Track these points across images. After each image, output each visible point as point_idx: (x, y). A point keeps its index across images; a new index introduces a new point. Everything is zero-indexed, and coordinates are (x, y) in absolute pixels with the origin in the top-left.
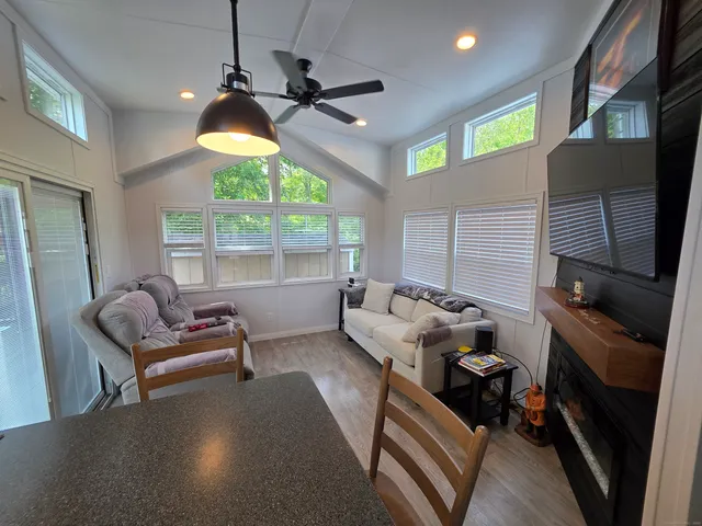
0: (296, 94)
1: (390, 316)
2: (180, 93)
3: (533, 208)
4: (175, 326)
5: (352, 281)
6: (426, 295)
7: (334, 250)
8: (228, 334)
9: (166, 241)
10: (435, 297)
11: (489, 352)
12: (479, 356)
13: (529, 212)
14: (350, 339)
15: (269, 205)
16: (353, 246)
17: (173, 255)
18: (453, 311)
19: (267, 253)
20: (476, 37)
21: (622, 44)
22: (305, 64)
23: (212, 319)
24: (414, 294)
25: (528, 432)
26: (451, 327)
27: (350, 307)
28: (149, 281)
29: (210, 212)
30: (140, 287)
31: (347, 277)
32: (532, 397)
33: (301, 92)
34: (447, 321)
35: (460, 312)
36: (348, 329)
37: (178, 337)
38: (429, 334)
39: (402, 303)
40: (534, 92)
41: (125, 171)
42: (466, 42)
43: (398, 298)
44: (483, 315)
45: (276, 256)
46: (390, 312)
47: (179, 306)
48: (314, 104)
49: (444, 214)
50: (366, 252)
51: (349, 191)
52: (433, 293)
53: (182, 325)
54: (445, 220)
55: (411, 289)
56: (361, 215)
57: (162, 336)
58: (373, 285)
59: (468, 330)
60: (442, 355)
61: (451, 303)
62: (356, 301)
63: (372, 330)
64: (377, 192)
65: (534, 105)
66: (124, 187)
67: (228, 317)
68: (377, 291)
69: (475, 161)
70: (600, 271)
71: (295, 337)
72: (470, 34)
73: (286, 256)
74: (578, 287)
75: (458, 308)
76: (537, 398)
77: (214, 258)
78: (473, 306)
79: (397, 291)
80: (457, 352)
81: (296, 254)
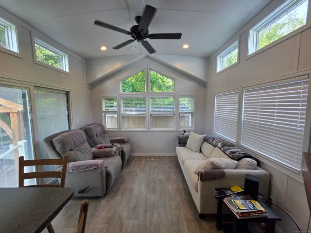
2: (100, 48)
5: (185, 131)
6: (220, 145)
7: (176, 115)
9: (104, 110)
10: (225, 146)
15: (144, 93)
16: (189, 113)
17: (107, 115)
18: (233, 158)
19: (143, 116)
24: (214, 143)
26: (226, 171)
27: (179, 146)
28: (91, 126)
29: (120, 97)
31: (183, 129)
34: (223, 166)
35: (238, 160)
37: (93, 151)
38: (206, 173)
43: (205, 144)
44: (260, 165)
45: (147, 117)
46: (201, 151)
49: (236, 93)
50: (195, 115)
54: (236, 97)
55: (213, 140)
56: (192, 97)
61: (234, 152)
62: (183, 143)
63: (184, 161)
66: (91, 89)
71: (154, 157)
73: (152, 117)
75: (237, 157)
77: (121, 117)
78: (250, 157)
79: (205, 140)
80: (230, 189)
81: (157, 117)
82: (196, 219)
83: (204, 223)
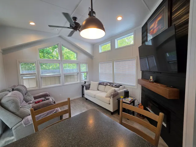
0: (73, 27)
1: (98, 91)
2: (30, 22)
3: (134, 60)
4: (29, 102)
5: (85, 82)
6: (108, 84)
7: (79, 74)
8: (50, 102)
9: (21, 73)
10: (111, 84)
11: (128, 97)
12: (127, 98)
13: (134, 61)
14: (87, 99)
15: (59, 60)
16: (84, 72)
17: (24, 78)
19: (58, 75)
20: (122, 17)
21: (157, 22)
22: (75, 18)
23: (43, 98)
24: (105, 84)
25: (140, 116)
26: (118, 92)
27: (86, 90)
28: (17, 87)
30: (13, 90)
31: (84, 81)
32: (140, 107)
33: (74, 27)
34: (117, 90)
35: (119, 87)
36: (86, 96)
37: (31, 106)
38: (114, 94)
39: (101, 87)
40: (132, 32)
41: (4, 48)
42: (120, 18)
43: (100, 86)
44: (124, 88)
45: (62, 76)
47: (29, 95)
48: (78, 30)
49: (111, 62)
50: (88, 73)
51: (83, 57)
52: (110, 83)
53: (31, 102)
54: (111, 64)
55: (103, 83)
56: (86, 63)
57: (26, 106)
58: (92, 83)
59: (122, 92)
60: (117, 99)
61: (116, 85)
62: (88, 88)
63: (95, 95)
64: (91, 57)
65: (133, 36)
66: (3, 54)
67: (49, 97)
68: (94, 84)
69: (118, 49)
70: (156, 73)
72: (121, 17)
73: (65, 76)
74: (151, 77)
75: (118, 86)
76: (141, 107)
77: (40, 78)
78: (122, 86)
79: (100, 84)
80: (120, 98)
81: (67, 75)
82: (111, 116)
83: (114, 115)
